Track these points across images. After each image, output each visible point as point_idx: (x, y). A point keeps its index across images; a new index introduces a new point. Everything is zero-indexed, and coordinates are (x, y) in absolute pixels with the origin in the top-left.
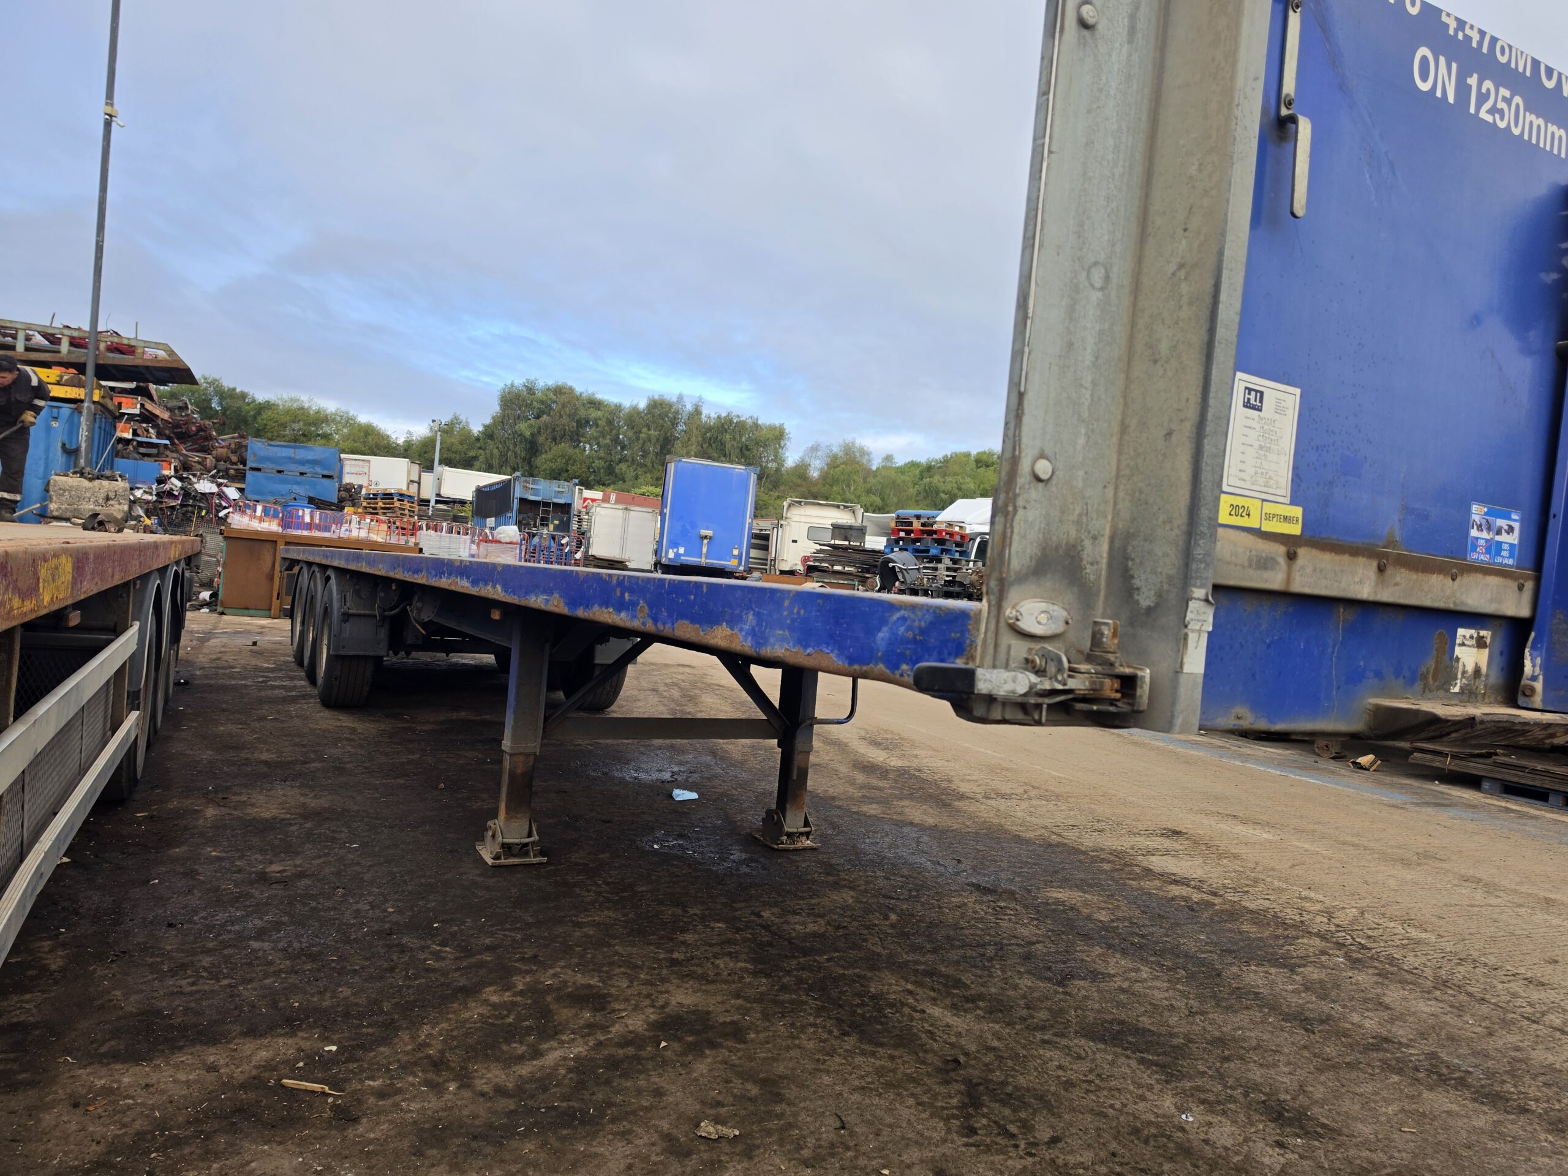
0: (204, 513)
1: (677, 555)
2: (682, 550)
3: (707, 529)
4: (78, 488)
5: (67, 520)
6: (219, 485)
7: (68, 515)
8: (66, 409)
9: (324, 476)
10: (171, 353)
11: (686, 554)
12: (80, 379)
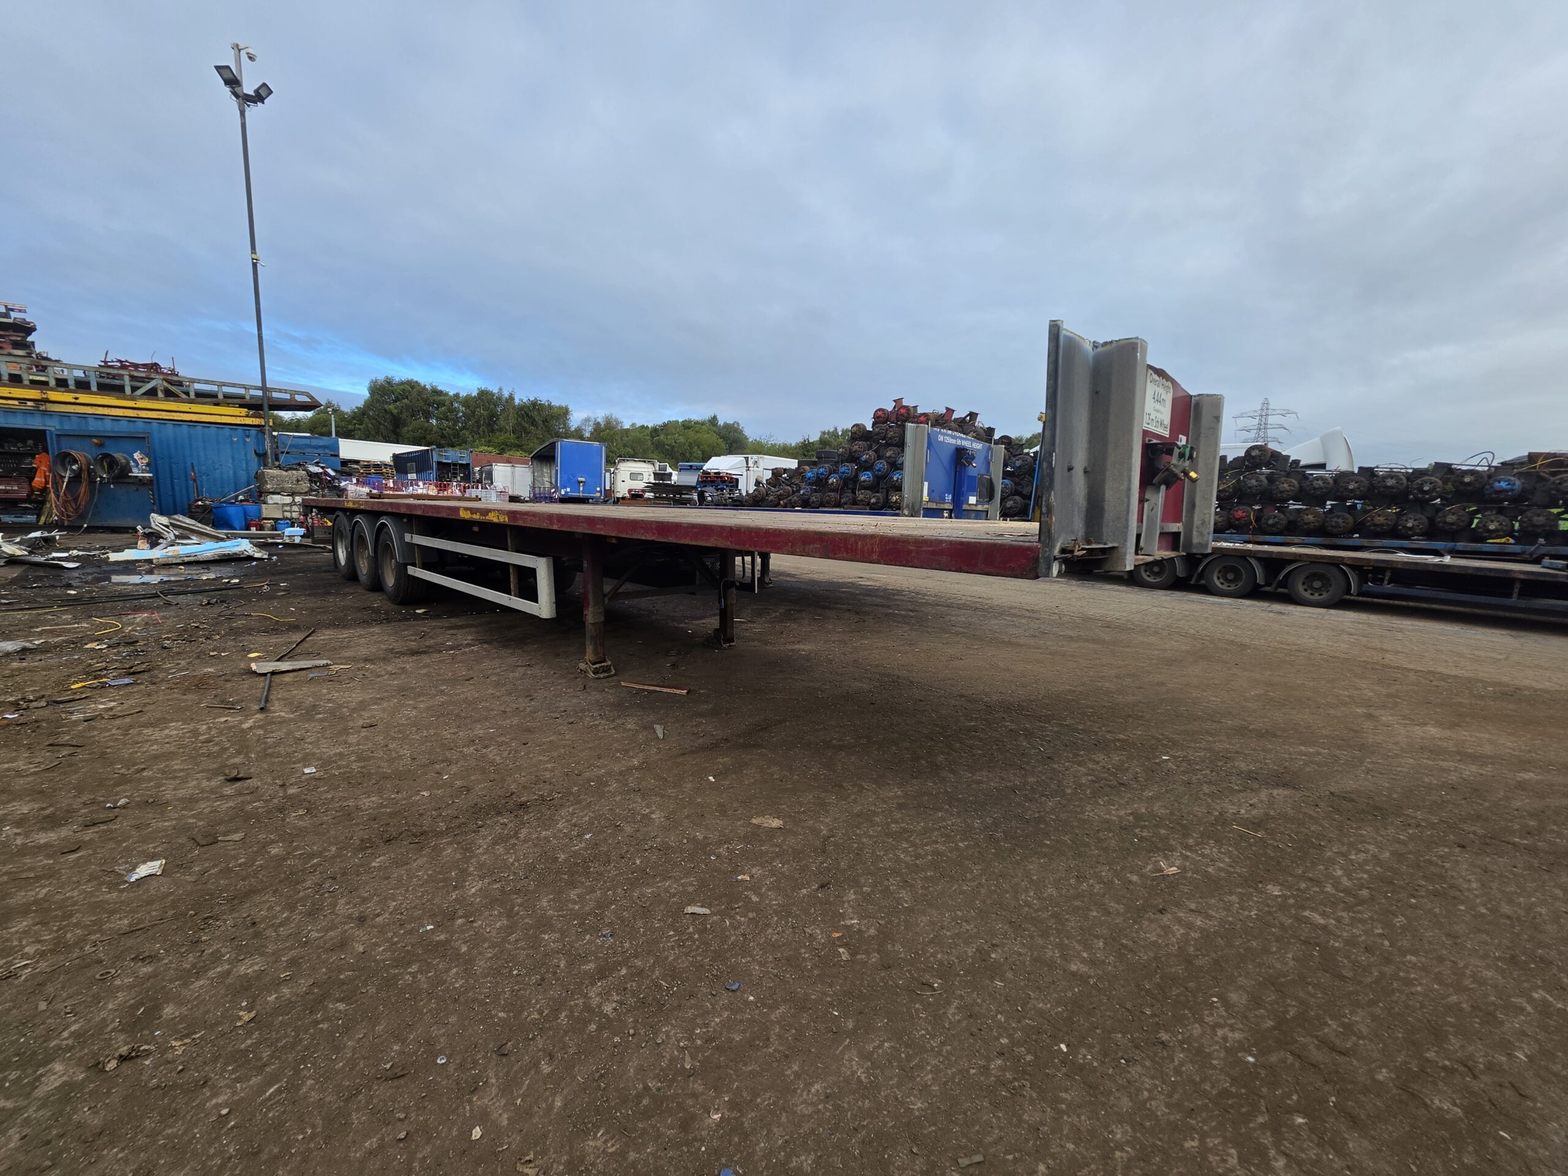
0: (318, 484)
1: (566, 492)
3: (581, 476)
5: (278, 493)
6: (323, 468)
7: (279, 491)
8: (253, 431)
9: (332, 455)
10: (311, 397)
11: (570, 491)
12: (259, 414)
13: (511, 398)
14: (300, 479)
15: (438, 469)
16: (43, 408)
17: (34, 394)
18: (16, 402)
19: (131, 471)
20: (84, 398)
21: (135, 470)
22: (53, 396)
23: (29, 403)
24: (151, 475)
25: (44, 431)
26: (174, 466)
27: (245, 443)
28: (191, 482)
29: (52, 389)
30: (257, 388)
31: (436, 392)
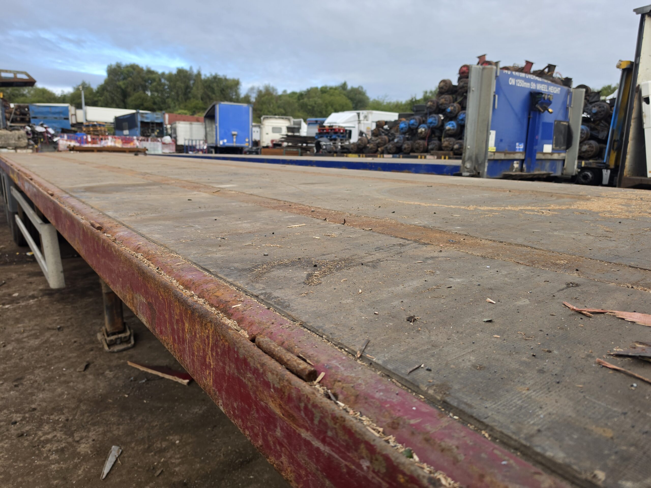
0: (42, 140)
1: (224, 143)
2: (225, 141)
3: (235, 131)
4: (7, 135)
6: (46, 128)
9: (64, 119)
10: (28, 75)
11: (228, 142)
13: (199, 74)
14: (20, 136)
15: (142, 127)
31: (150, 72)
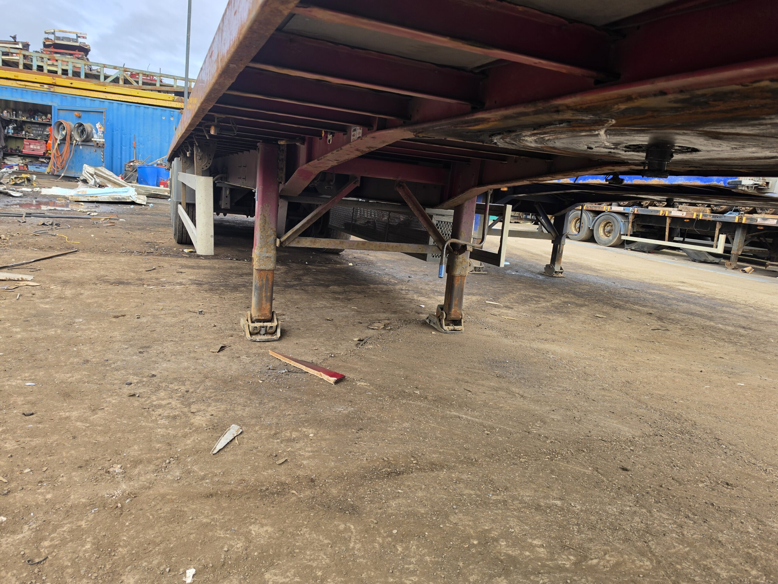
8: (176, 113)
12: (182, 99)
16: (52, 90)
17: (48, 79)
18: (38, 85)
19: (93, 137)
20: (76, 83)
21: (95, 136)
22: (59, 81)
23: (46, 86)
24: (104, 140)
25: (51, 106)
26: (123, 136)
27: (170, 121)
28: (133, 149)
29: (59, 77)
30: (182, 79)
